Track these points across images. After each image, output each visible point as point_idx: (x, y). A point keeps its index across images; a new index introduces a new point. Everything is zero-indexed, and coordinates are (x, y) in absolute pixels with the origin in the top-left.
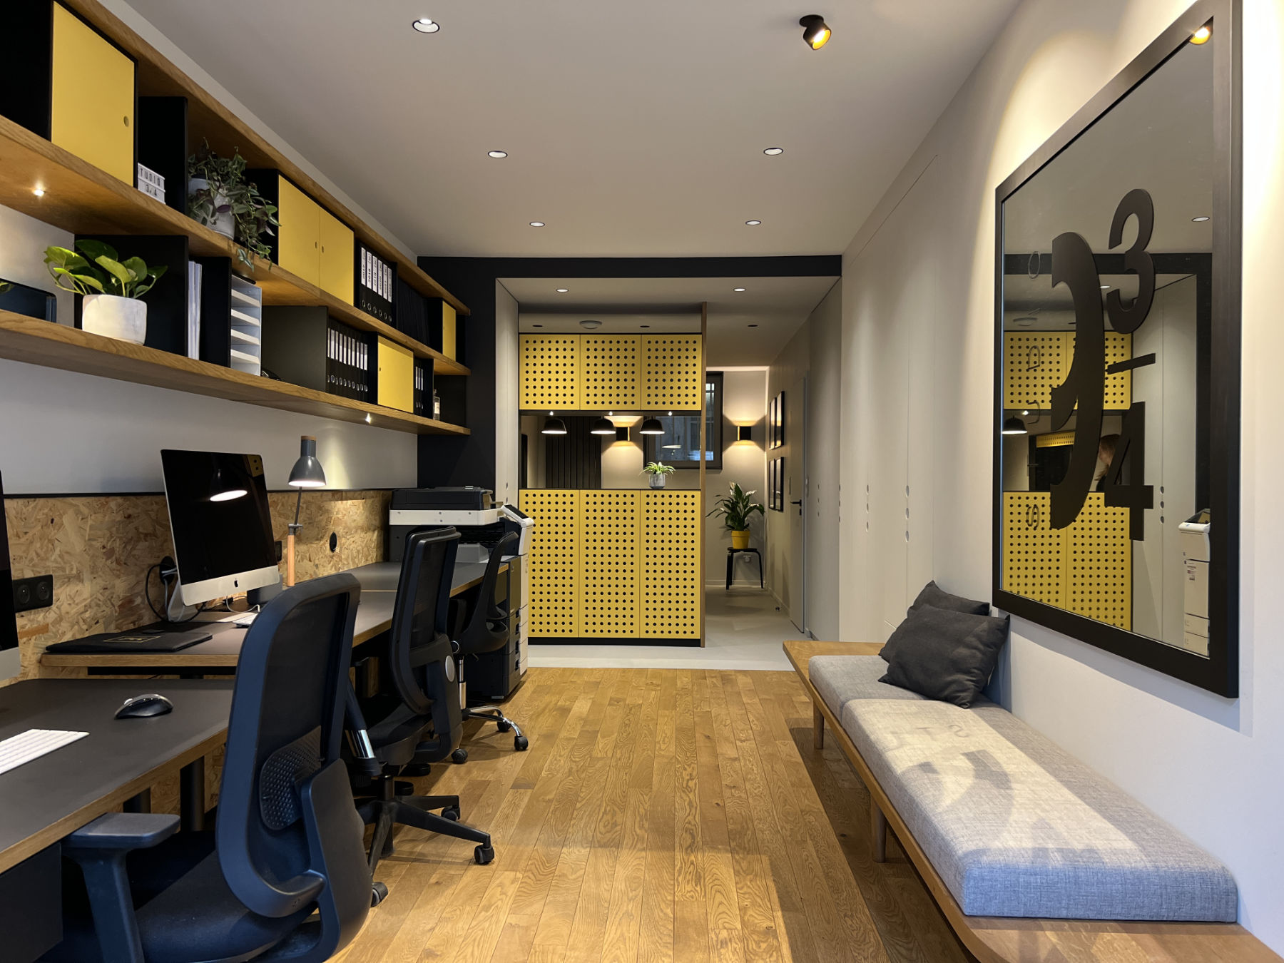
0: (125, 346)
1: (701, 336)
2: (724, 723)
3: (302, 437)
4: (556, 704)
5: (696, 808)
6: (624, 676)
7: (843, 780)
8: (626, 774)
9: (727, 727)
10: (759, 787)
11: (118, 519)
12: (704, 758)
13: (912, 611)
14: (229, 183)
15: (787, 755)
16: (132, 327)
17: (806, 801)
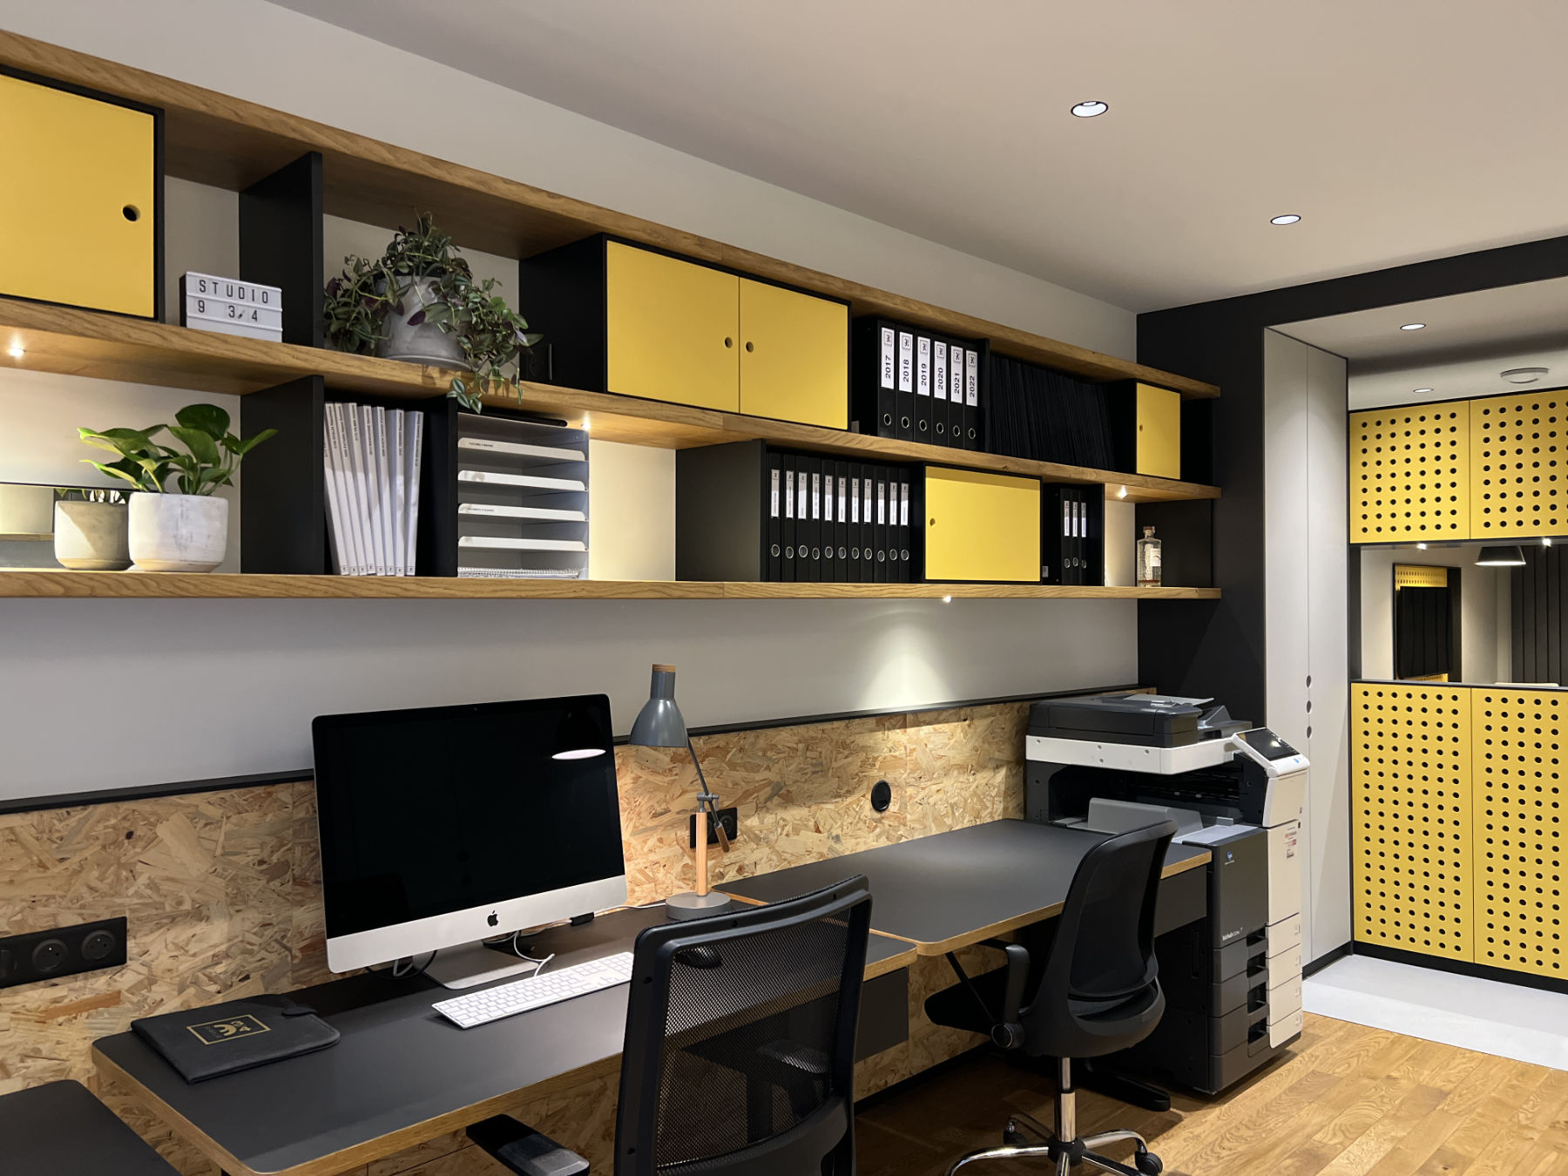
3: (654, 666)
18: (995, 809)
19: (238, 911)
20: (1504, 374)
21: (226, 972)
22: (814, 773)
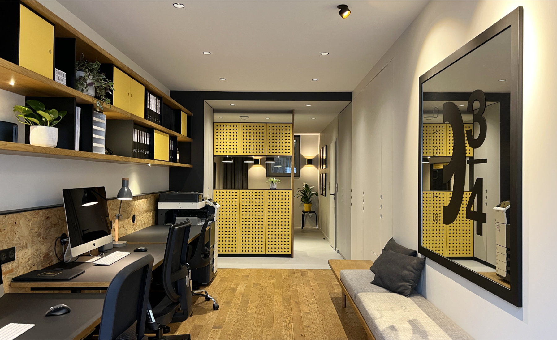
0: (49, 149)
1: (292, 124)
2: (303, 295)
3: (123, 179)
4: (230, 287)
5: (293, 337)
6: (259, 272)
7: (355, 323)
8: (262, 321)
9: (304, 298)
10: (319, 327)
11: (44, 219)
12: (295, 312)
13: (384, 251)
14: (93, 73)
15: (331, 311)
16: (52, 140)
17: (339, 333)
18: (150, 223)
19: (33, 246)
20: (240, 117)
21: (31, 263)
22: (124, 212)
